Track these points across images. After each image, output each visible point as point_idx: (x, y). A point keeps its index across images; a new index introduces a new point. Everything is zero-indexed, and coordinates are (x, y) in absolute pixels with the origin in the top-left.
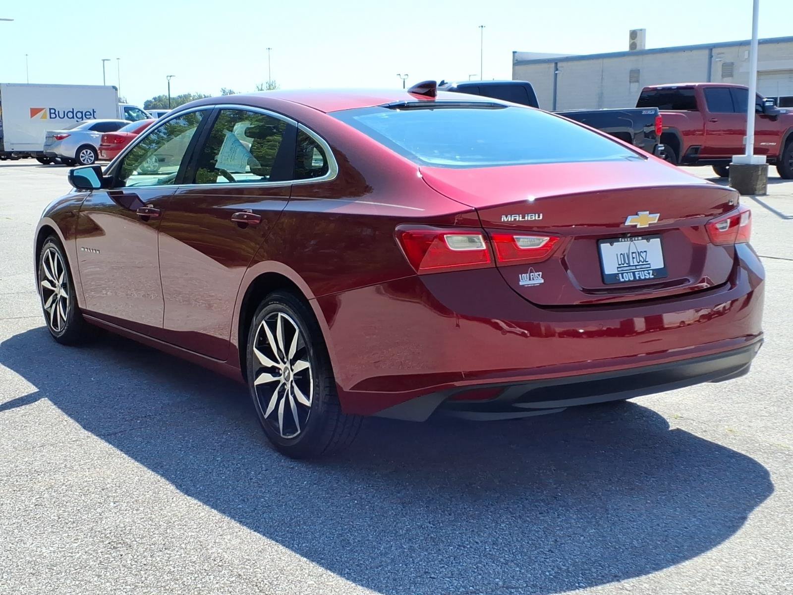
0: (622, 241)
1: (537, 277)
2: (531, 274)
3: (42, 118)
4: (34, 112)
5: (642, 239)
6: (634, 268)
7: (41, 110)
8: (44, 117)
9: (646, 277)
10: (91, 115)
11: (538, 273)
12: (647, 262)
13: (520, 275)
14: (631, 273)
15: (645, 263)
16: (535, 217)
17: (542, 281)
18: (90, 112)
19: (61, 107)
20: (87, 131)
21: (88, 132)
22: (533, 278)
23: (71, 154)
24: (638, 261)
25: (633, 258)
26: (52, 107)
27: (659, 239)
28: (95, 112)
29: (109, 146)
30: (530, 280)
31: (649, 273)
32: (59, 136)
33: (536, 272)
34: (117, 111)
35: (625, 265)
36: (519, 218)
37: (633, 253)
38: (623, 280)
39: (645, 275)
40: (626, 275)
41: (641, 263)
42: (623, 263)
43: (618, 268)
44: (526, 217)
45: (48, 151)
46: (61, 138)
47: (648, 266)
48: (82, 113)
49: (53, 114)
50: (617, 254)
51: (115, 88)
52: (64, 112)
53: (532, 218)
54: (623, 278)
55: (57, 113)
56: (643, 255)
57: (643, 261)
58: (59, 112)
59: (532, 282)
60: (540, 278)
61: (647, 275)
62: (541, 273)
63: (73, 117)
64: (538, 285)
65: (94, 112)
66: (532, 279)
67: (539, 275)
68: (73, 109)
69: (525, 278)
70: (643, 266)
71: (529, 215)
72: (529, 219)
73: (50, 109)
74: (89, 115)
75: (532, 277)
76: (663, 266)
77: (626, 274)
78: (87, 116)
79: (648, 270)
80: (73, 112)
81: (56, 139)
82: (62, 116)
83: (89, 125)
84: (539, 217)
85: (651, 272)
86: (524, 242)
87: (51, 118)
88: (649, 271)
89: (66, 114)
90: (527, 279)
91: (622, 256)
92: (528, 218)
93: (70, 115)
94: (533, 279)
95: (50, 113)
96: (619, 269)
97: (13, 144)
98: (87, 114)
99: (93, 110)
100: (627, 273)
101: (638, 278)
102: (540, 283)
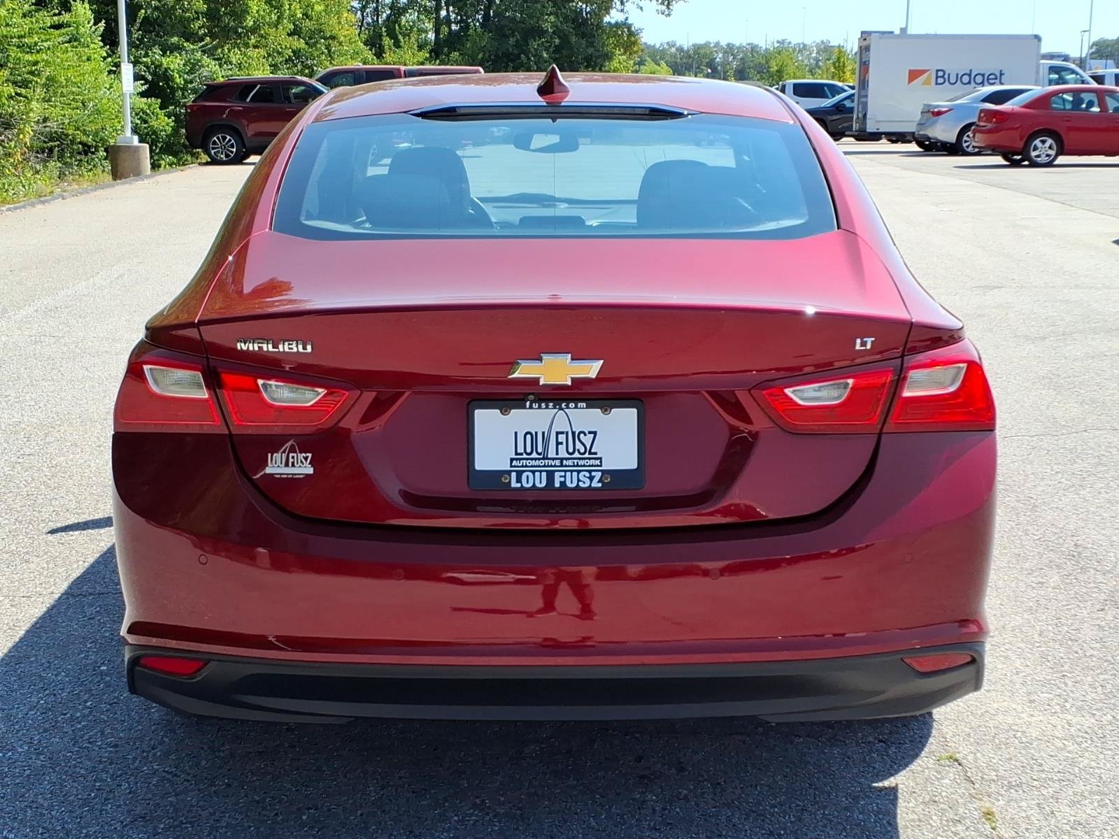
0: (531, 407)
1: (302, 462)
2: (291, 455)
3: (923, 84)
4: (914, 75)
5: (587, 408)
6: (558, 463)
7: (923, 72)
8: (927, 82)
9: (581, 484)
10: (996, 79)
11: (304, 454)
12: (596, 453)
13: (270, 455)
14: (544, 474)
15: (587, 455)
16: (297, 346)
17: (310, 471)
18: (996, 76)
19: (953, 68)
20: (978, 103)
21: (979, 105)
22: (293, 463)
23: (951, 137)
24: (571, 450)
25: (558, 443)
26: (940, 68)
27: (635, 411)
28: (1003, 74)
29: (985, 126)
30: (287, 465)
31: (591, 478)
32: (936, 110)
33: (301, 452)
34: (1038, 72)
35: (534, 455)
36: (268, 347)
37: (558, 433)
38: (519, 485)
39: (579, 480)
40: (528, 477)
41: (576, 455)
42: (529, 450)
43: (512, 460)
44: (281, 347)
45: (921, 133)
46: (939, 113)
47: (598, 462)
48: (983, 75)
49: (941, 77)
50: (516, 433)
51: (1038, 38)
52: (957, 75)
53: (292, 349)
54: (519, 480)
55: (946, 76)
56: (587, 440)
57: (582, 450)
58: (949, 74)
59: (290, 470)
60: (307, 464)
61: (588, 481)
62: (310, 455)
63: (969, 83)
64: (302, 476)
65: (1001, 74)
66: (290, 465)
67: (306, 458)
68: (971, 71)
69: (279, 461)
70: (581, 462)
71: (286, 343)
72: (287, 350)
73: (938, 71)
74: (993, 79)
75: (291, 460)
76: (634, 466)
77: (530, 474)
78: (990, 81)
79: (590, 472)
80: (970, 75)
81: (931, 115)
82: (953, 81)
83: (984, 94)
84: (304, 348)
85: (598, 475)
86: (280, 393)
87: (937, 84)
88: (593, 474)
89: (959, 78)
90: (281, 463)
91: (529, 437)
92: (284, 347)
93: (966, 79)
94: (293, 465)
95: (937, 77)
96: (514, 463)
97: (879, 122)
98: (991, 77)
99: (1001, 71)
100: (533, 472)
101: (557, 485)
102: (307, 475)
